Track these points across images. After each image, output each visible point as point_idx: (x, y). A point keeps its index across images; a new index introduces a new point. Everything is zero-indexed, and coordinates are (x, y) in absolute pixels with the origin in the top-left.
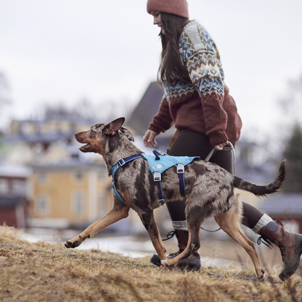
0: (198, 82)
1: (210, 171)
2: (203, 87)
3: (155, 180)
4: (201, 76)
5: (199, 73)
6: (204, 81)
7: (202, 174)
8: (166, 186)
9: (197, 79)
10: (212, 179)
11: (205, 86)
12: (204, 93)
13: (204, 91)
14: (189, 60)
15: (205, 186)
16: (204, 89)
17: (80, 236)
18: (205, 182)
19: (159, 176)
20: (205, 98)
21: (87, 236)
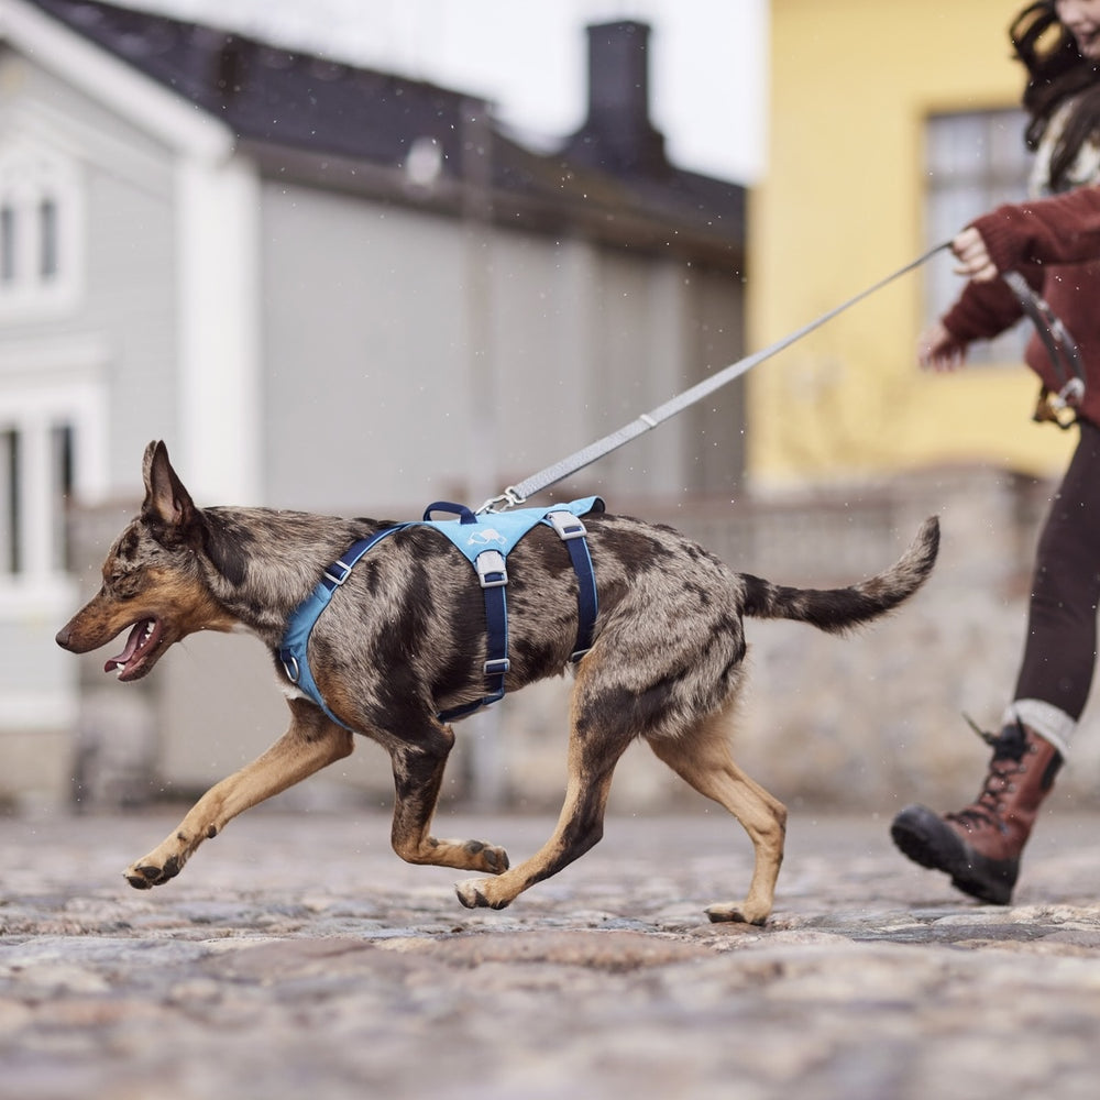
1: (670, 554)
3: (484, 583)
7: (646, 569)
8: (530, 632)
10: (687, 586)
15: (664, 617)
17: (181, 837)
18: (666, 600)
19: (499, 565)
21: (206, 831)
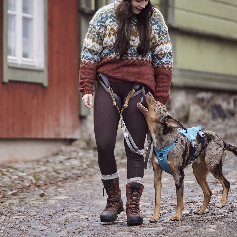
0: (163, 55)
1: (214, 137)
2: (166, 60)
4: (166, 51)
5: (165, 49)
6: (168, 56)
9: (163, 52)
11: (168, 60)
12: (165, 64)
13: (166, 63)
14: (161, 36)
16: (167, 62)
20: (165, 69)
